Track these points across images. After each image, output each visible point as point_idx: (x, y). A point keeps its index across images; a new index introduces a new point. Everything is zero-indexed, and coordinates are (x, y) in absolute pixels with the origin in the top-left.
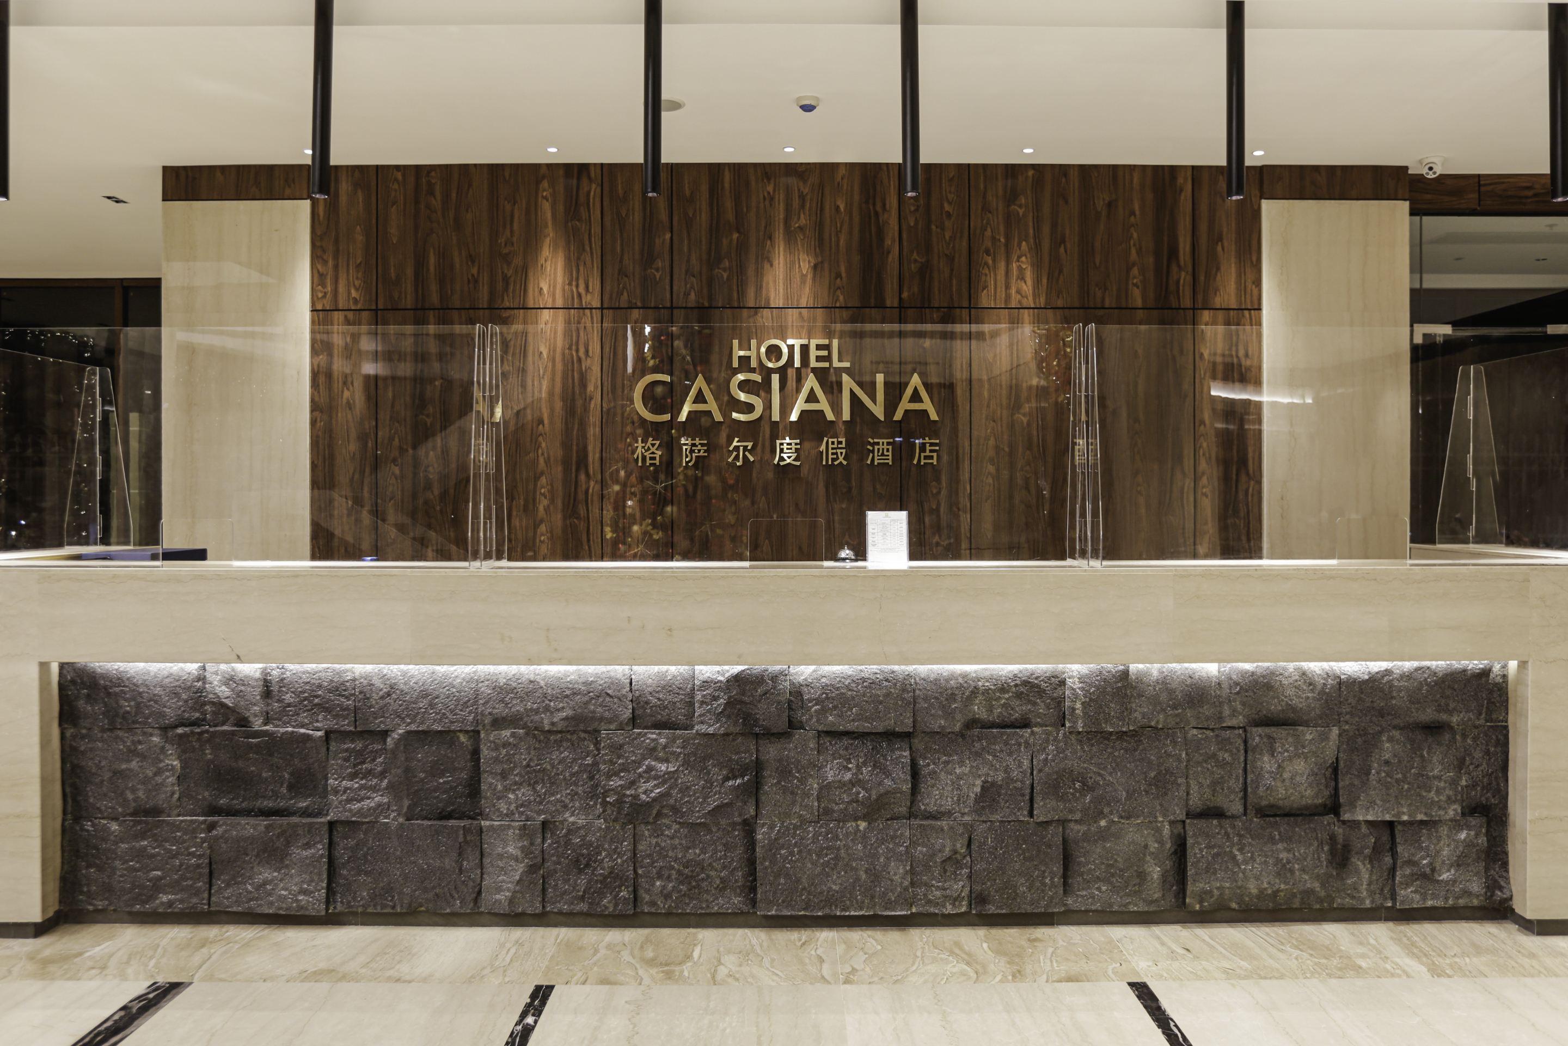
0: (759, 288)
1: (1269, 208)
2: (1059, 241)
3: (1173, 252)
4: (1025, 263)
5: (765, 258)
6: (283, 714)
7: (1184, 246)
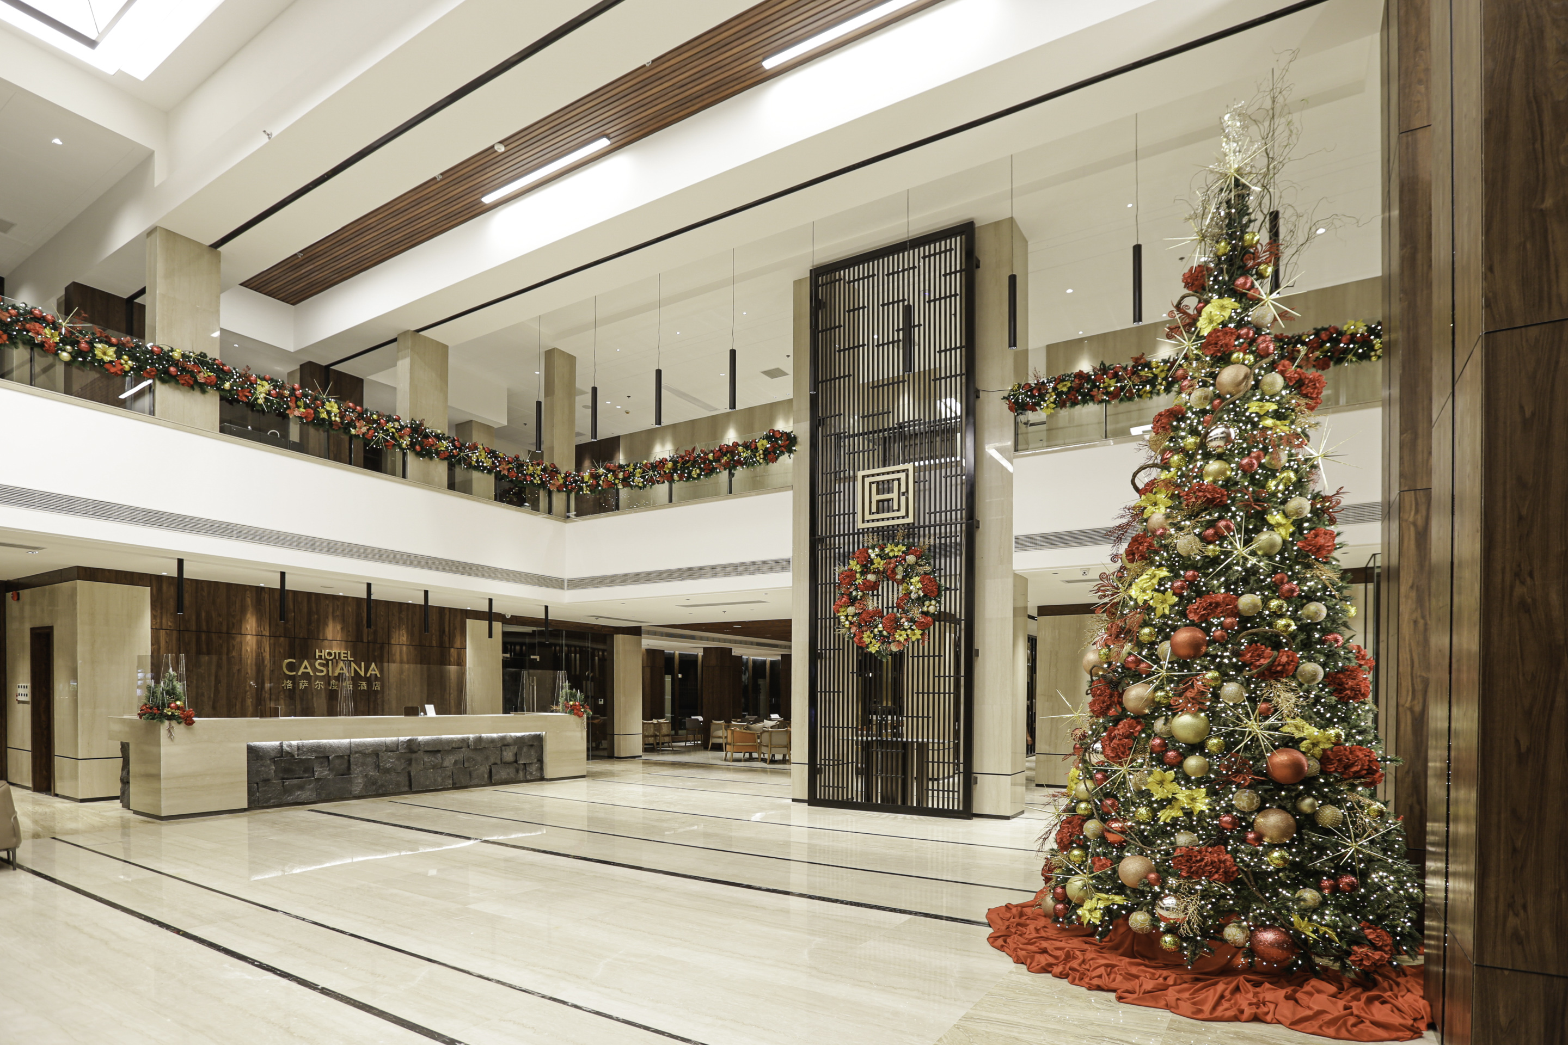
0: (324, 634)
1: (468, 621)
2: (413, 626)
3: (444, 632)
4: (404, 632)
5: (326, 624)
6: (304, 753)
7: (447, 630)
